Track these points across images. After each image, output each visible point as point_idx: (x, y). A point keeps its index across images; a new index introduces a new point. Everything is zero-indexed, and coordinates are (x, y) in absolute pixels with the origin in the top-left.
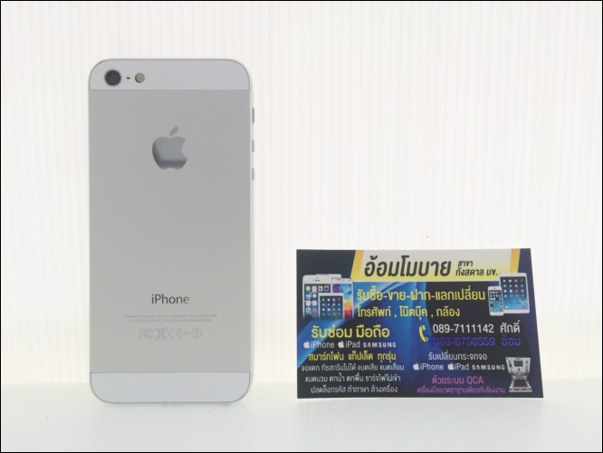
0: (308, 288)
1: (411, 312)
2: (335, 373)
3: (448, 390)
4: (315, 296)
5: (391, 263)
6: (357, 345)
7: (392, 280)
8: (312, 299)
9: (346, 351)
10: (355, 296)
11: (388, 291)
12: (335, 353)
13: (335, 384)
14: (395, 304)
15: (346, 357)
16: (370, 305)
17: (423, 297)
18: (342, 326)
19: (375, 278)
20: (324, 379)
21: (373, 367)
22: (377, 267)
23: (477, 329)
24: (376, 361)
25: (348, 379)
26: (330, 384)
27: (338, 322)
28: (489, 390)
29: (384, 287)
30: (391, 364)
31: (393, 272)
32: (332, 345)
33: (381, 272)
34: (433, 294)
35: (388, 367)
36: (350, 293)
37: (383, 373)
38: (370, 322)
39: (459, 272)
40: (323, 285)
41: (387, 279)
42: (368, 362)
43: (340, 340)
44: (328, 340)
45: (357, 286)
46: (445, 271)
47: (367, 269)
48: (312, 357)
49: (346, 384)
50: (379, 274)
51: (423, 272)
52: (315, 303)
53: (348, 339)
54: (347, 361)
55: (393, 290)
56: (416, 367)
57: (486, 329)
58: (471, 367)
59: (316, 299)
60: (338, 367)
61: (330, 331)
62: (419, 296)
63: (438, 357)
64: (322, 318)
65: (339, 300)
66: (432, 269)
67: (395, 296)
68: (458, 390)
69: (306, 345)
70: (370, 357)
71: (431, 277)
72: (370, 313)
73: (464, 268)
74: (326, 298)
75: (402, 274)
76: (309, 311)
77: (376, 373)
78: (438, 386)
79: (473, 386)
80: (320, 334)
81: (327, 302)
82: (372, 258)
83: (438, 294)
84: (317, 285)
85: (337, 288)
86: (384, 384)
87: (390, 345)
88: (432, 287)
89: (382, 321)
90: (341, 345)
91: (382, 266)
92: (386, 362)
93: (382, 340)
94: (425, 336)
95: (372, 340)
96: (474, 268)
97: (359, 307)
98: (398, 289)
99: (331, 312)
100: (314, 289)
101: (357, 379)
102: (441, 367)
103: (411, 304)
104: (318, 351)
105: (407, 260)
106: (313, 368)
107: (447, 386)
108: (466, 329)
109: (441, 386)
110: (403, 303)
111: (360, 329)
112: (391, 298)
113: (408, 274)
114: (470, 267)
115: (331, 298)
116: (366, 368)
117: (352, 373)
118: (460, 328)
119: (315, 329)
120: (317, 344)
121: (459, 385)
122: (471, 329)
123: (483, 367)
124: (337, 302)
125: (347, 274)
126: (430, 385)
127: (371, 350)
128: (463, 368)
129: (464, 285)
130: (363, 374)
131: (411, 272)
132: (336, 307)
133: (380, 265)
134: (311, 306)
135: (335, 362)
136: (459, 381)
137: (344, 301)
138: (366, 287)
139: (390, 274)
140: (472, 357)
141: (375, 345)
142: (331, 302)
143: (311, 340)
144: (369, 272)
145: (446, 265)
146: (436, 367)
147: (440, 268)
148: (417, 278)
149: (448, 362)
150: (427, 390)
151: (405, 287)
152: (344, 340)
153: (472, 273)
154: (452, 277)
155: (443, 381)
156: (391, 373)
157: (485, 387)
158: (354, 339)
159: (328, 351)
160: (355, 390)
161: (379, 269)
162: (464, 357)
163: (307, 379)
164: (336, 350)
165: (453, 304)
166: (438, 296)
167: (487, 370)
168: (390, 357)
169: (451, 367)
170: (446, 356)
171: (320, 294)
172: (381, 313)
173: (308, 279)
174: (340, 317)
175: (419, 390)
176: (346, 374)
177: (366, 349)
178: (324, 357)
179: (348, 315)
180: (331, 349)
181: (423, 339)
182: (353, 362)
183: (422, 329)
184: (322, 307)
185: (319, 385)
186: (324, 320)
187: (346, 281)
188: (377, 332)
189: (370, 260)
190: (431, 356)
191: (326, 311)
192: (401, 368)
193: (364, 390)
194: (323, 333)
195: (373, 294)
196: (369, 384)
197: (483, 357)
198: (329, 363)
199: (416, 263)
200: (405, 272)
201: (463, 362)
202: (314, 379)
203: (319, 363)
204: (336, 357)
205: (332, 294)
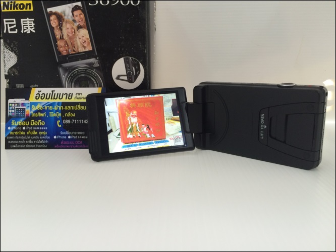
0: (11, 105)
1: (54, 115)
2: (21, 140)
3: (67, 146)
4: (13, 108)
5: (47, 94)
6: (31, 128)
7: (47, 101)
8: (12, 109)
9: (26, 131)
10: (31, 108)
11: (45, 106)
12: (21, 131)
13: (21, 144)
14: (48, 111)
15: (26, 133)
16: (37, 112)
17: (60, 109)
18: (25, 121)
19: (40, 100)
20: (16, 142)
21: (37, 137)
22: (41, 95)
23: (81, 122)
24: (38, 135)
25: (26, 142)
26: (18, 144)
27: (23, 119)
28: (84, 146)
29: (43, 104)
30: (45, 136)
31: (48, 97)
32: (20, 128)
33: (43, 98)
34: (64, 107)
35: (43, 137)
36: (29, 107)
37: (41, 140)
38: (37, 119)
39: (76, 98)
40: (17, 103)
41: (45, 101)
42: (35, 135)
43: (23, 126)
44: (18, 126)
45: (32, 104)
46: (70, 97)
47: (36, 97)
48: (11, 133)
49: (25, 144)
50: (41, 99)
51: (61, 97)
52: (13, 111)
53: (27, 126)
54: (26, 135)
55: (48, 106)
56: (55, 137)
57: (85, 122)
58: (77, 137)
59: (14, 109)
60: (22, 137)
61: (19, 123)
62: (58, 108)
63: (64, 133)
64: (16, 117)
65: (24, 110)
66: (65, 96)
67: (48, 108)
68: (72, 146)
69: (9, 128)
70: (36, 133)
71: (64, 100)
72: (37, 115)
73: (78, 96)
74: (18, 109)
75: (52, 99)
76: (11, 114)
77: (38, 140)
78: (63, 145)
79: (78, 145)
80: (15, 124)
81: (18, 110)
82: (39, 92)
83: (66, 107)
84: (15, 103)
85: (23, 104)
86: (41, 144)
87: (44, 128)
88: (64, 104)
89: (42, 119)
90: (24, 128)
91: (43, 95)
92: (43, 135)
93: (42, 126)
94: (60, 124)
95: (37, 126)
96: (82, 96)
97: (32, 112)
98: (50, 105)
99: (20, 115)
100: (13, 105)
101: (30, 142)
102: (65, 137)
103: (55, 111)
104: (14, 131)
105: (54, 93)
106: (12, 137)
107: (67, 145)
108: (77, 122)
109: (65, 145)
110: (52, 111)
111: (32, 122)
112: (46, 109)
113: (54, 98)
114: (81, 96)
115: (20, 109)
116: (34, 137)
117: (29, 140)
118: (74, 121)
119: (13, 122)
120: (14, 128)
121: (72, 145)
122: (79, 122)
123: (83, 137)
124: (23, 111)
125: (27, 99)
126: (60, 145)
127: (36, 130)
128: (74, 137)
129: (78, 103)
130: (33, 140)
131: (56, 97)
132: (22, 113)
133: (42, 94)
134: (12, 112)
135: (21, 135)
136: (72, 143)
137: (26, 110)
138: (36, 104)
139: (46, 98)
140: (78, 133)
141: (38, 128)
142: (20, 111)
143: (11, 126)
144: (37, 98)
145: (71, 95)
146: (63, 137)
147: (68, 96)
148: (58, 100)
149: (69, 135)
150: (59, 146)
151: (52, 104)
152: (25, 126)
153: (81, 98)
154: (73, 100)
155: (65, 143)
156: (44, 139)
157: (82, 145)
158: (30, 126)
159: (18, 130)
160: (29, 146)
161: (41, 97)
162: (75, 133)
163: (9, 142)
164: (22, 130)
165: (72, 111)
166: (66, 108)
167: (84, 139)
168: (44, 133)
169: (69, 137)
170: (68, 133)
171: (16, 107)
172: (42, 115)
173: (10, 101)
174: (24, 117)
175: (55, 146)
176: (25, 140)
177: (35, 130)
178: (17, 133)
179: (28, 116)
180: (19, 130)
181: (59, 126)
182: (28, 135)
183: (59, 121)
184: (16, 113)
185: (14, 144)
186: (17, 118)
187: (27, 102)
188: (40, 123)
189: (38, 93)
190: (62, 133)
191: (18, 115)
192: (49, 138)
193: (33, 146)
194: (16, 123)
195: (39, 107)
196: (35, 144)
197: (83, 133)
198: (18, 135)
199: (58, 94)
200: (53, 98)
201: (74, 135)
202: (12, 142)
203: (15, 135)
204: (22, 133)
205: (21, 107)
